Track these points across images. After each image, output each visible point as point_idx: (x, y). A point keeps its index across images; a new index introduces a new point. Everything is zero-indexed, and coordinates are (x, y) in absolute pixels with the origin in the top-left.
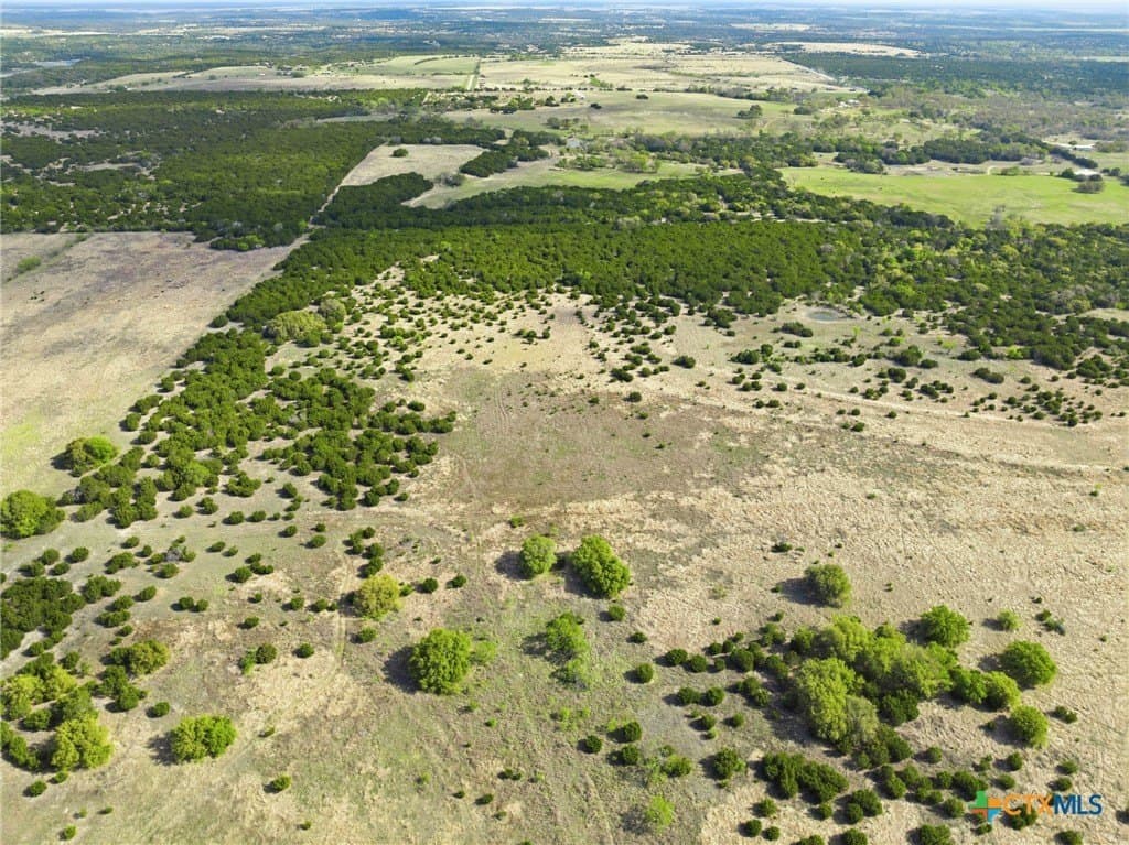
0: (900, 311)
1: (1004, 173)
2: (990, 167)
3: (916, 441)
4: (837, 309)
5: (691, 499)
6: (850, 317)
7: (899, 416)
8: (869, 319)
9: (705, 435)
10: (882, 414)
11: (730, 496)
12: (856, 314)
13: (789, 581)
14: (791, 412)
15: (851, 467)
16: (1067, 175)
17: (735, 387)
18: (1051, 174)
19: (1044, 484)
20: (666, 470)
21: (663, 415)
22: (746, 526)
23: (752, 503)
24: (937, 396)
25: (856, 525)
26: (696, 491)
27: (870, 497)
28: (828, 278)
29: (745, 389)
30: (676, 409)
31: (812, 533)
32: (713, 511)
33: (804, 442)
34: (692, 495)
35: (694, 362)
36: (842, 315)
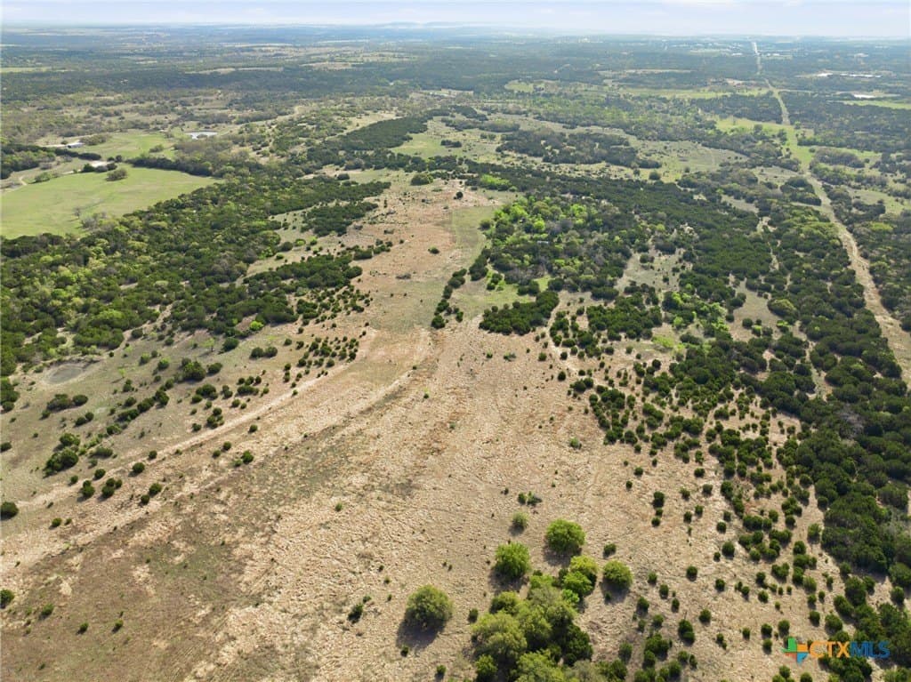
0: (127, 334)
1: (38, 180)
2: (20, 177)
3: (297, 438)
4: (71, 361)
5: (227, 647)
6: (92, 362)
7: (259, 426)
8: (111, 355)
9: (141, 572)
10: (245, 433)
11: (250, 609)
12: (95, 357)
13: (398, 633)
14: (180, 487)
15: (292, 495)
16: (88, 169)
17: (93, 500)
18: (75, 172)
19: (399, 410)
20: (162, 645)
21: (66, 588)
22: (307, 622)
23: (277, 598)
24: (257, 391)
25: (364, 540)
26: (220, 636)
27: (338, 509)
28: (20, 335)
29: (107, 495)
30: (73, 572)
31: (351, 576)
32: (263, 638)
33: (230, 504)
34: (222, 644)
35: (13, 505)
36: (82, 365)
